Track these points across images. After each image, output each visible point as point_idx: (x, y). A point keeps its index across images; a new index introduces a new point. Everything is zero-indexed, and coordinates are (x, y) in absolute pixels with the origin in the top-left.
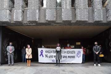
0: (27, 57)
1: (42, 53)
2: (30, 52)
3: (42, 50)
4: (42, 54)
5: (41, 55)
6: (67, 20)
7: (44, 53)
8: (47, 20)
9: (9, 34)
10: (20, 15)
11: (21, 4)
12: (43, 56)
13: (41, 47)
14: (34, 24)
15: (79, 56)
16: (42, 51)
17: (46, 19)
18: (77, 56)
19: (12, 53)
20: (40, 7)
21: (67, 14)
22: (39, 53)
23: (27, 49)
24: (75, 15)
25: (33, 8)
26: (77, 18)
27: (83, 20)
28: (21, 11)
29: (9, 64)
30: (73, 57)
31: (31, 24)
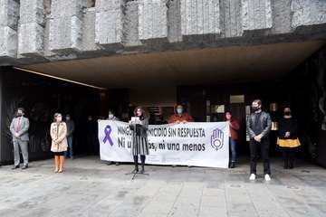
1: (107, 134)
2: (62, 132)
3: (108, 127)
4: (107, 137)
5: (108, 141)
7: (115, 135)
8: (98, 44)
9: (24, 84)
10: (34, 35)
11: (35, 7)
12: (112, 144)
13: (106, 117)
14: (72, 57)
15: (217, 143)
16: (108, 130)
17: (97, 40)
18: (212, 144)
20: (84, 8)
22: (101, 134)
23: (53, 126)
25: (62, 14)
28: (34, 24)
30: (201, 147)
31: (64, 57)
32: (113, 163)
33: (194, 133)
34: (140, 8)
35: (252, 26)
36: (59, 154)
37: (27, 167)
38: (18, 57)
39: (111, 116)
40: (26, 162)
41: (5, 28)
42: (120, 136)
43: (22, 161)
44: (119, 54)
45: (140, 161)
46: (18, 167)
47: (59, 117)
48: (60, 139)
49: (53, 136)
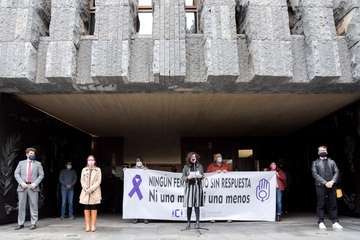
0: (84, 199)
1: (136, 185)
2: (96, 179)
5: (136, 194)
6: (222, 73)
7: (145, 187)
9: (23, 119)
10: (69, 56)
11: (72, 23)
13: (133, 166)
14: (109, 88)
16: (137, 180)
18: (258, 196)
21: (222, 56)
22: (128, 186)
23: (85, 171)
24: (247, 59)
25: (110, 35)
26: (256, 68)
27: (276, 74)
28: (70, 44)
29: (20, 222)
30: (245, 199)
31: (101, 88)
32: (140, 221)
33: (239, 184)
34: (209, 41)
35: (323, 73)
36: (90, 207)
38: (37, 82)
39: (139, 163)
41: (27, 44)
42: (152, 188)
44: (171, 90)
46: (22, 227)
47: (91, 160)
48: (92, 188)
49: (84, 184)
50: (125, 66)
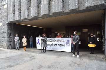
1: (38, 41)
3: (39, 39)
4: (38, 42)
5: (38, 43)
12: (40, 44)
14: (27, 20)
15: (68, 44)
17: (31, 16)
19: (17, 41)
20: (29, 7)
21: (44, 9)
23: (23, 39)
26: (52, 11)
27: (57, 12)
29: (16, 48)
30: (63, 45)
32: (40, 49)
33: (61, 41)
34: (41, 6)
36: (24, 46)
37: (18, 49)
40: (18, 48)
41: (12, 14)
43: (17, 48)
45: (44, 49)
47: (24, 37)
50: (26, 16)
